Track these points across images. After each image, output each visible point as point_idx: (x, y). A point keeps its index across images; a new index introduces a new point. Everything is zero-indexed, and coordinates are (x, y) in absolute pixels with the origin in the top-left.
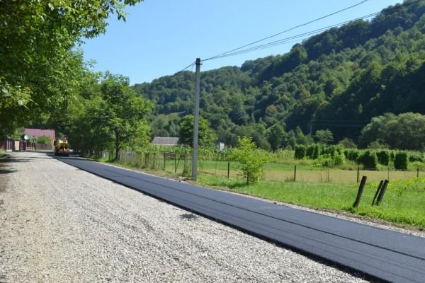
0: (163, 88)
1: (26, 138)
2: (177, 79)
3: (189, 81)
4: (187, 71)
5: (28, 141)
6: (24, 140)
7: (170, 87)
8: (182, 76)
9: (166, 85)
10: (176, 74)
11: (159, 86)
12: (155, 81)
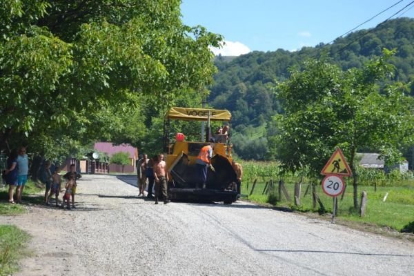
0: (352, 54)
1: (95, 156)
2: (380, 37)
3: (404, 39)
4: (402, 20)
5: (97, 160)
6: (92, 158)
7: (365, 52)
8: (391, 30)
9: (359, 49)
10: (380, 26)
11: (346, 52)
12: (338, 40)
